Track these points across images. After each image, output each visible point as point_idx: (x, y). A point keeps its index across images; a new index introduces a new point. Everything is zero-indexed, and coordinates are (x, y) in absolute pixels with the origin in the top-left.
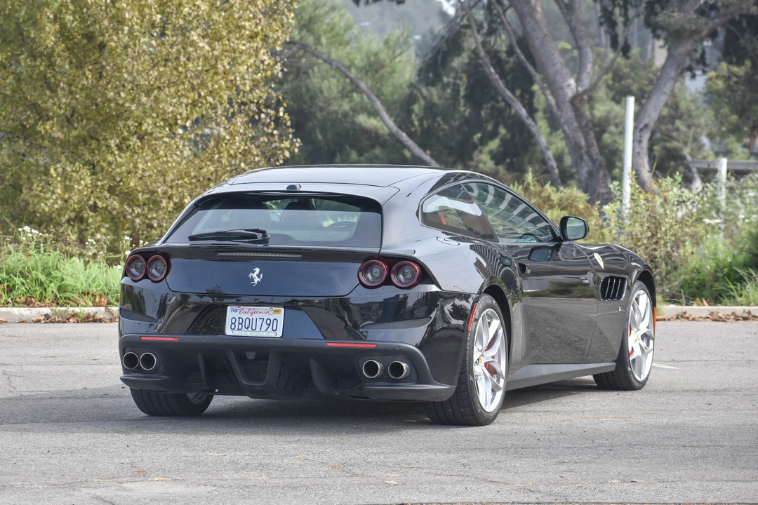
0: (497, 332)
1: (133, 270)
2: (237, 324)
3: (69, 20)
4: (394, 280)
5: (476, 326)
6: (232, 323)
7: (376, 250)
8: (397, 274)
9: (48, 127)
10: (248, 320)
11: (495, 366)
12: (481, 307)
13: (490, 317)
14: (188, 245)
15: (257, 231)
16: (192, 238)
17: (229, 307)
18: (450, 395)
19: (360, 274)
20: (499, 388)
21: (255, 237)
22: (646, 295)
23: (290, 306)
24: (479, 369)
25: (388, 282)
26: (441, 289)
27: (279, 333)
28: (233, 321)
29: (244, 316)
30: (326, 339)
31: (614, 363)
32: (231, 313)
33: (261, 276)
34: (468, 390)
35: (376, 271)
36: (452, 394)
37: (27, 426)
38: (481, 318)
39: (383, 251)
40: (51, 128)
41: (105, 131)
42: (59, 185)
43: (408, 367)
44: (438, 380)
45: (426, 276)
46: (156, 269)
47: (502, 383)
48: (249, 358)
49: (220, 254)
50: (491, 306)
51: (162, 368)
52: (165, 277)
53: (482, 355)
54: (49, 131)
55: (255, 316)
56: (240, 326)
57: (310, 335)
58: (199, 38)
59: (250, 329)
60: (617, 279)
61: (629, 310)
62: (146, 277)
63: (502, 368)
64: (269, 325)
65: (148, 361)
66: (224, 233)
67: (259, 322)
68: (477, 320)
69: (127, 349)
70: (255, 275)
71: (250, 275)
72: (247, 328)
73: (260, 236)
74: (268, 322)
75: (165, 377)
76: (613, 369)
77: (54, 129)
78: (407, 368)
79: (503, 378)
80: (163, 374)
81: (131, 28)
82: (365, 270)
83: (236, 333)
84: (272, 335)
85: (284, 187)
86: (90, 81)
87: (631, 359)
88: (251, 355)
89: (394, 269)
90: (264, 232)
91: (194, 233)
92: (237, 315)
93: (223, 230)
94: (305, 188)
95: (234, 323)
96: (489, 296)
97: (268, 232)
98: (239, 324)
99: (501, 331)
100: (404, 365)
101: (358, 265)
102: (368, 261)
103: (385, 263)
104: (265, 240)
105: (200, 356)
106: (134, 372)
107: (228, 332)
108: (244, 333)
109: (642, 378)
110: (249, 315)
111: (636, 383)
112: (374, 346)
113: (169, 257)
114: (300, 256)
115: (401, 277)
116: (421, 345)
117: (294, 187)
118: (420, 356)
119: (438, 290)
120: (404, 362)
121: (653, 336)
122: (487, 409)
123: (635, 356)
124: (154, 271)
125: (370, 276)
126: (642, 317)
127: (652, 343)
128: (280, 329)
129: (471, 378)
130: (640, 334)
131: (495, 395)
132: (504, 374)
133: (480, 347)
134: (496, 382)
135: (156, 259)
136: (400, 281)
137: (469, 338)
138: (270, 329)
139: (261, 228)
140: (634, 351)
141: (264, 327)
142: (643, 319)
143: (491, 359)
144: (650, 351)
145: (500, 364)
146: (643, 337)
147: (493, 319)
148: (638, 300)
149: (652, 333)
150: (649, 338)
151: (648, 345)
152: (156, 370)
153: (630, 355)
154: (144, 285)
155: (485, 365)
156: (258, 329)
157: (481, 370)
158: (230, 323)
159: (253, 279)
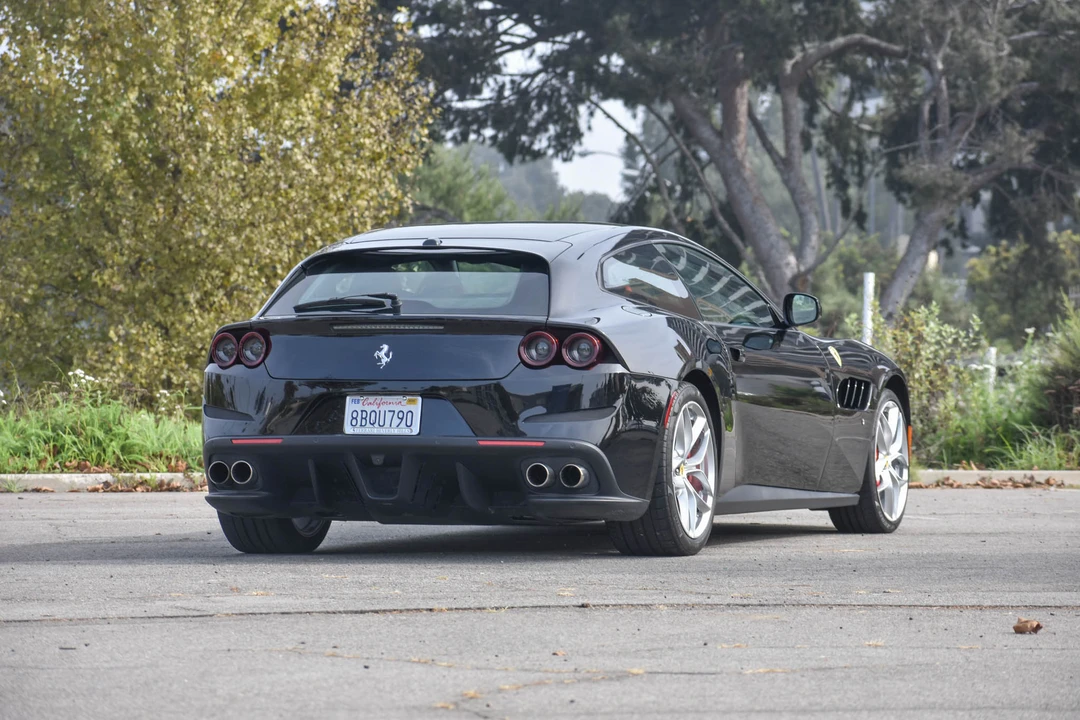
0: (702, 434)
1: (221, 354)
2: (359, 419)
4: (567, 358)
5: (675, 423)
6: (353, 418)
7: (542, 319)
8: (570, 349)
9: (106, 277)
10: (373, 414)
11: (701, 478)
12: (681, 398)
13: (694, 414)
14: (294, 317)
15: (385, 296)
16: (298, 309)
17: (348, 398)
18: (642, 512)
19: (522, 348)
20: (707, 509)
21: (382, 304)
22: (897, 409)
23: (428, 395)
24: (680, 480)
25: (558, 360)
26: (628, 369)
27: (415, 430)
28: (355, 415)
29: (369, 409)
30: (477, 436)
31: (857, 496)
32: (351, 405)
33: (391, 354)
34: (666, 506)
35: (543, 346)
36: (645, 510)
39: (550, 319)
40: (111, 278)
41: (180, 282)
42: (121, 353)
43: (586, 472)
44: (631, 492)
45: (608, 353)
46: (251, 350)
47: (710, 502)
48: (375, 463)
49: (335, 328)
50: (694, 398)
51: (260, 481)
52: (263, 361)
53: (683, 463)
54: (108, 282)
55: (383, 408)
56: (364, 421)
57: (457, 432)
58: (304, 158)
59: (376, 425)
60: (860, 383)
61: (877, 424)
62: (238, 361)
63: (710, 482)
64: (402, 419)
65: (242, 471)
66: (341, 301)
67: (390, 415)
68: (676, 414)
69: (214, 458)
70: (382, 354)
71: (376, 355)
72: (373, 424)
73: (388, 303)
74: (401, 415)
75: (264, 494)
76: (856, 503)
77: (115, 280)
78: (584, 475)
79: (711, 495)
80: (261, 490)
81: (215, 144)
82: (528, 344)
83: (359, 431)
84: (406, 431)
86: (161, 217)
87: (879, 490)
88: (378, 460)
89: (567, 341)
90: (393, 298)
91: (302, 301)
92: (359, 407)
95: (356, 419)
96: (692, 385)
97: (399, 298)
98: (362, 418)
99: (708, 433)
100: (581, 470)
101: (519, 339)
102: (531, 333)
103: (556, 337)
104: (395, 309)
105: (310, 462)
106: (223, 488)
107: (348, 429)
108: (369, 430)
109: (894, 518)
110: (375, 408)
111: (886, 524)
112: (541, 444)
113: (269, 334)
114: (442, 328)
115: (575, 353)
116: (604, 445)
117: (433, 242)
118: (603, 460)
119: (626, 371)
120: (581, 466)
121: (907, 464)
122: (692, 534)
123: (884, 487)
124: (249, 354)
125: (534, 352)
126: (893, 436)
127: (906, 472)
128: (416, 423)
129: (669, 491)
130: (891, 459)
131: (701, 516)
132: (712, 490)
133: (681, 452)
134: (702, 499)
135: (251, 337)
136: (573, 359)
137: (666, 438)
138: (403, 426)
139: (389, 293)
140: (882, 480)
141: (396, 421)
142: (895, 440)
143: (694, 470)
144: (905, 483)
145: (707, 477)
146: (895, 464)
147: (697, 416)
148: (887, 414)
149: (906, 459)
150: (902, 466)
151: (901, 476)
152: (252, 484)
153: (877, 485)
154: (236, 372)
155: (688, 477)
156: (387, 425)
157: (682, 483)
158: (350, 418)
159: (379, 359)
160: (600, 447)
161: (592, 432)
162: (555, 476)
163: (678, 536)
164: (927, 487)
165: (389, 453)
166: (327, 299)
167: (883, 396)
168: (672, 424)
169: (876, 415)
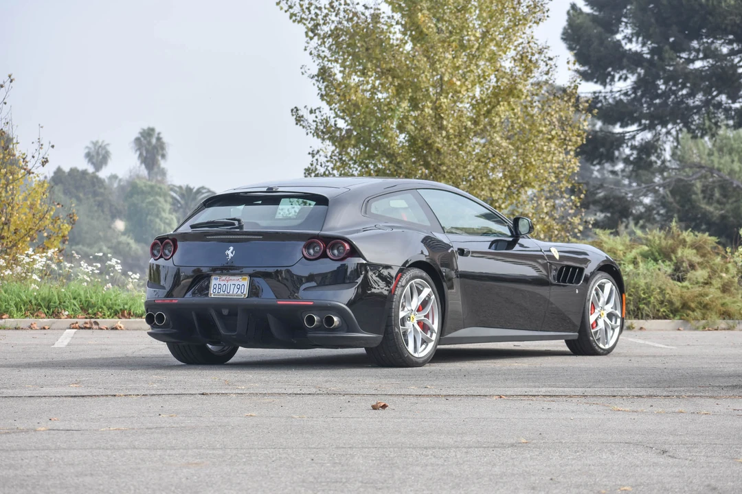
0: (429, 296)
2: (217, 289)
4: (329, 253)
5: (402, 291)
7: (317, 232)
8: (332, 250)
10: (224, 286)
11: (428, 323)
12: (408, 277)
13: (422, 286)
14: (190, 231)
15: (234, 219)
16: (192, 227)
17: (212, 277)
18: (377, 342)
19: (304, 249)
20: (432, 341)
21: (233, 224)
22: (611, 283)
23: (253, 275)
25: (324, 255)
26: (365, 260)
27: (245, 295)
28: (215, 286)
29: (222, 283)
30: (277, 298)
31: (577, 334)
32: (214, 281)
33: (234, 252)
34: (394, 339)
35: (316, 248)
36: (379, 341)
38: (408, 286)
39: (322, 232)
43: (339, 319)
44: (368, 331)
45: (355, 252)
46: (168, 250)
47: (434, 337)
48: (224, 313)
49: (208, 237)
50: (421, 277)
51: (171, 323)
52: (172, 256)
53: (414, 314)
55: (229, 283)
56: (219, 290)
57: (268, 296)
59: (226, 292)
60: (575, 268)
61: (591, 293)
62: (161, 257)
63: (436, 326)
64: (239, 289)
65: (160, 318)
66: (213, 222)
67: (232, 287)
68: (404, 287)
69: (149, 310)
70: (229, 252)
71: (226, 253)
72: (224, 292)
73: (236, 223)
74: (239, 287)
75: (175, 330)
76: (576, 338)
78: (338, 321)
79: (435, 333)
80: (172, 328)
82: (307, 247)
83: (216, 296)
84: (241, 296)
85: (263, 189)
87: (593, 331)
88: (225, 312)
89: (329, 245)
90: (239, 221)
91: (196, 223)
92: (217, 282)
93: (212, 220)
94: (281, 189)
95: (215, 289)
96: (419, 269)
97: (243, 221)
98: (219, 288)
99: (433, 297)
100: (336, 319)
101: (303, 243)
102: (310, 240)
103: (323, 242)
104: (241, 227)
105: (193, 313)
107: (211, 295)
108: (221, 295)
109: (607, 347)
110: (225, 283)
111: (599, 350)
112: (312, 303)
113: (177, 241)
114: (261, 237)
115: (336, 252)
116: (350, 304)
117: (272, 188)
118: (347, 311)
119: (365, 262)
120: (335, 315)
121: (620, 316)
122: (416, 355)
123: (598, 328)
124: (167, 252)
125: (311, 251)
126: (606, 300)
127: (619, 320)
128: (246, 292)
129: (397, 330)
130: (605, 313)
131: (427, 345)
132: (436, 331)
133: (409, 308)
134: (428, 336)
135: (168, 243)
136: (334, 255)
137: (394, 300)
138: (239, 292)
139: (237, 218)
140: (597, 325)
141: (236, 290)
142: (608, 302)
143: (423, 318)
144: (618, 326)
145: (433, 323)
146: (610, 316)
147: (424, 288)
148: (602, 287)
149: (618, 313)
150: (616, 317)
151: (616, 323)
152: (166, 326)
153: (593, 328)
154: (161, 262)
155: (419, 323)
156: (231, 292)
157: (411, 325)
158: (212, 288)
159: (228, 255)
160: (347, 305)
161: (343, 296)
162: (321, 321)
163: (404, 356)
165: (231, 309)
166: (206, 221)
167: (598, 276)
168: (399, 292)
169: (590, 287)
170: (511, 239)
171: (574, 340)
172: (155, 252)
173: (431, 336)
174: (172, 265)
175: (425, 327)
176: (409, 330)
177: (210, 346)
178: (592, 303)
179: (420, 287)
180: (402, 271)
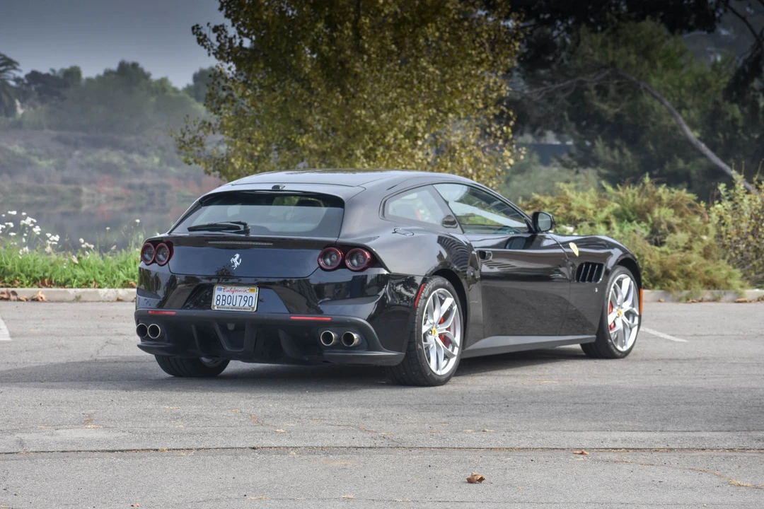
0: (451, 307)
2: (221, 300)
3: (325, 50)
4: (348, 263)
5: (425, 304)
6: (217, 300)
7: (333, 239)
8: (351, 259)
9: (304, 140)
10: (230, 298)
11: (450, 336)
12: (431, 287)
13: (444, 296)
14: (188, 235)
15: (240, 223)
16: (191, 229)
17: (215, 287)
18: (399, 361)
19: (320, 259)
20: (453, 356)
21: (239, 228)
22: (629, 279)
23: (261, 286)
24: (432, 338)
25: (342, 265)
26: (388, 270)
27: (254, 308)
28: (219, 298)
29: (227, 294)
30: (290, 313)
31: (594, 336)
32: (217, 292)
33: (240, 260)
34: (416, 356)
35: (333, 256)
36: (401, 360)
37: (47, 384)
38: (431, 297)
39: (340, 240)
40: (307, 141)
41: (353, 143)
43: (359, 336)
44: (390, 348)
45: (376, 261)
46: (163, 254)
47: (456, 351)
48: (229, 328)
49: (209, 242)
50: (444, 287)
51: (166, 337)
52: (167, 262)
53: (433, 328)
55: (235, 294)
56: (224, 302)
57: (278, 310)
59: (231, 305)
60: (594, 265)
61: (609, 291)
62: (154, 261)
63: (457, 339)
64: (246, 301)
65: (154, 331)
66: (215, 225)
67: (239, 299)
68: (426, 298)
69: (140, 321)
71: (231, 260)
72: (229, 304)
73: (242, 227)
74: (246, 299)
75: (169, 344)
76: (594, 341)
77: (310, 141)
78: (358, 338)
79: (457, 346)
80: (169, 341)
81: (369, 56)
82: (323, 256)
83: (221, 308)
84: (249, 309)
85: (270, 187)
86: (340, 101)
87: (612, 332)
88: (231, 327)
89: (348, 254)
90: (245, 225)
91: (194, 224)
92: (221, 293)
93: (214, 222)
94: (288, 187)
95: (219, 300)
96: (442, 278)
97: (250, 224)
98: (223, 300)
99: (455, 307)
100: (355, 336)
101: (319, 252)
102: (326, 249)
103: (341, 251)
104: (246, 231)
105: (193, 326)
106: (144, 340)
107: (215, 307)
108: (226, 308)
110: (230, 294)
111: (617, 353)
112: (331, 319)
113: (172, 245)
114: (272, 244)
115: (355, 262)
116: (370, 319)
117: (278, 187)
118: (368, 327)
119: (385, 272)
120: (354, 332)
121: (638, 313)
122: (439, 373)
123: (616, 329)
124: (161, 257)
125: (328, 261)
126: (624, 297)
127: (636, 319)
128: (254, 304)
129: (420, 347)
130: (623, 312)
131: (449, 360)
132: (458, 345)
133: (431, 321)
134: (450, 350)
135: (162, 247)
136: (354, 265)
137: (417, 313)
138: (247, 305)
139: (242, 221)
140: (615, 325)
141: (243, 303)
142: (626, 299)
143: (445, 331)
144: (635, 326)
145: (455, 336)
146: (628, 314)
147: (446, 297)
148: (620, 283)
149: (636, 310)
150: (634, 314)
151: (633, 321)
152: (161, 339)
153: (611, 329)
154: (154, 268)
155: (440, 336)
156: (237, 305)
157: (433, 340)
158: (215, 300)
159: (234, 264)
160: (367, 320)
161: (363, 311)
162: (339, 339)
163: (426, 374)
164: (750, 302)
165: (237, 324)
166: (206, 224)
167: (617, 271)
168: (423, 304)
169: (609, 284)
170: (528, 235)
171: (590, 344)
172: (147, 256)
173: (453, 350)
174: (168, 272)
175: (446, 340)
176: (431, 346)
177: (204, 359)
178: (611, 302)
179: (441, 297)
180: (425, 281)
